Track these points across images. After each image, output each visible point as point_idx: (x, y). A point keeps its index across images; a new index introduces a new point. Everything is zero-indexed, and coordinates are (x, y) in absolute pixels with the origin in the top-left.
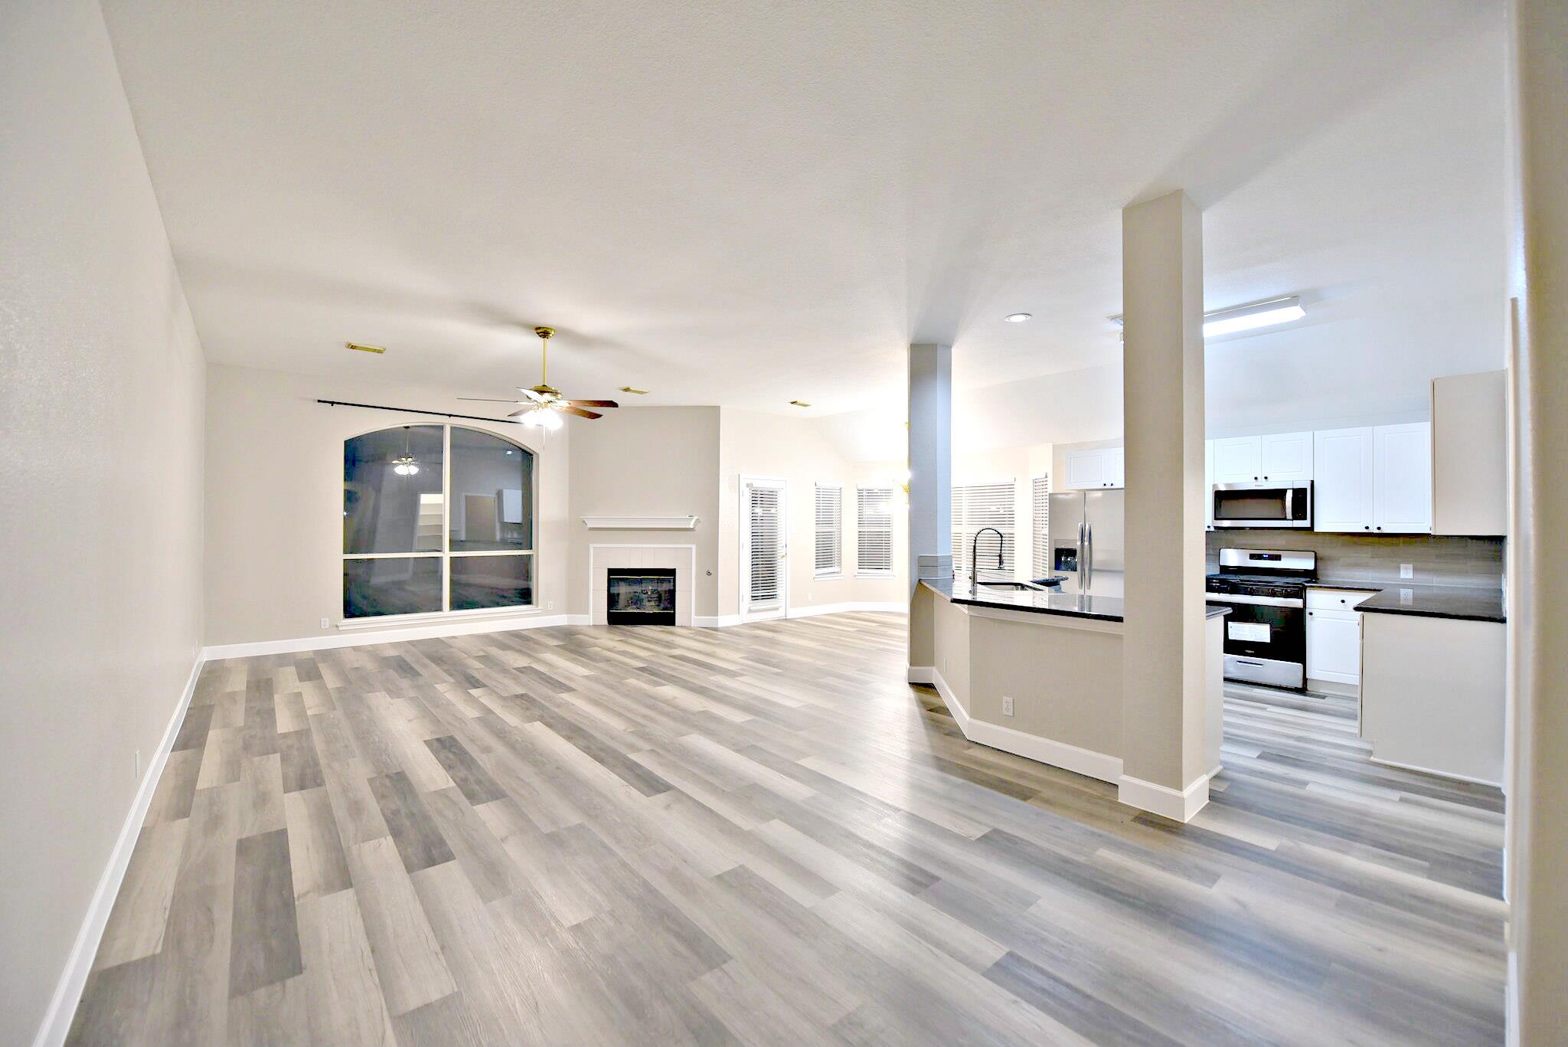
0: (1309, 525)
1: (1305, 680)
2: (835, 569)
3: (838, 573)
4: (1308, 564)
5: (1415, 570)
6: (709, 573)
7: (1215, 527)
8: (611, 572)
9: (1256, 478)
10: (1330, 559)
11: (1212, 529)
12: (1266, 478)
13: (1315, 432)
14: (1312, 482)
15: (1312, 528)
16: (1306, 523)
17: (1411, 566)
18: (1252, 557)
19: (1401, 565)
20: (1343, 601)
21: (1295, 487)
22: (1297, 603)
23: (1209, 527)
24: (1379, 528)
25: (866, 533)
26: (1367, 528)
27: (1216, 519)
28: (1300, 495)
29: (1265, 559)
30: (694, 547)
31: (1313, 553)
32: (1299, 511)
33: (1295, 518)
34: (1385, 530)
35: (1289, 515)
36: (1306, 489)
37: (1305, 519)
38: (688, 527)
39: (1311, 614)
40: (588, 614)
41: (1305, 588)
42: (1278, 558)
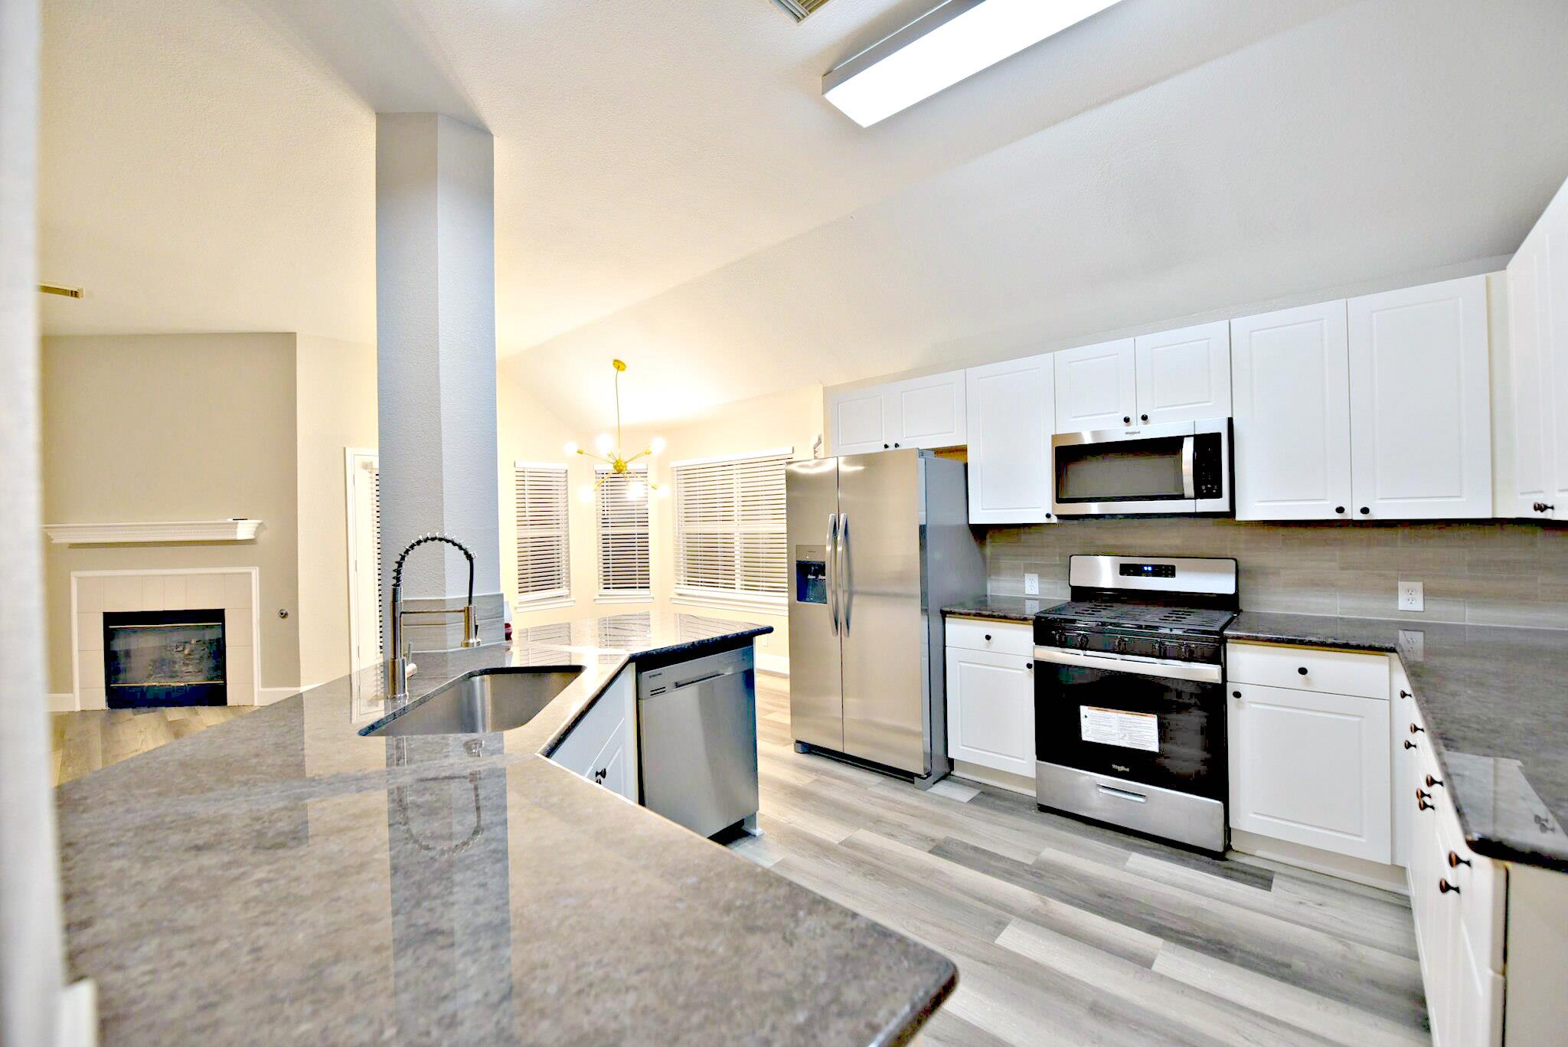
0: (1226, 508)
1: (1228, 831)
2: (563, 591)
3: (567, 596)
4: (1224, 585)
5: (1428, 593)
6: (284, 615)
7: (1059, 517)
8: (110, 618)
9: (1127, 420)
10: (1263, 571)
11: (1054, 520)
12: (1144, 418)
13: (1232, 321)
14: (1230, 421)
15: (1232, 513)
16: (1220, 505)
17: (1419, 586)
18: (1125, 570)
19: (1401, 584)
20: (1303, 671)
21: (1198, 432)
22: (1209, 673)
23: (1048, 516)
24: (1365, 511)
25: (610, 537)
26: (1340, 510)
27: (1059, 500)
28: (1207, 445)
29: (1147, 574)
30: (255, 572)
31: (1234, 562)
32: (1208, 479)
33: (1199, 494)
34: (1376, 514)
35: (1189, 489)
36: (1218, 436)
37: (1219, 495)
38: (233, 538)
39: (1237, 695)
40: (72, 692)
41: (1224, 640)
42: (1168, 572)
